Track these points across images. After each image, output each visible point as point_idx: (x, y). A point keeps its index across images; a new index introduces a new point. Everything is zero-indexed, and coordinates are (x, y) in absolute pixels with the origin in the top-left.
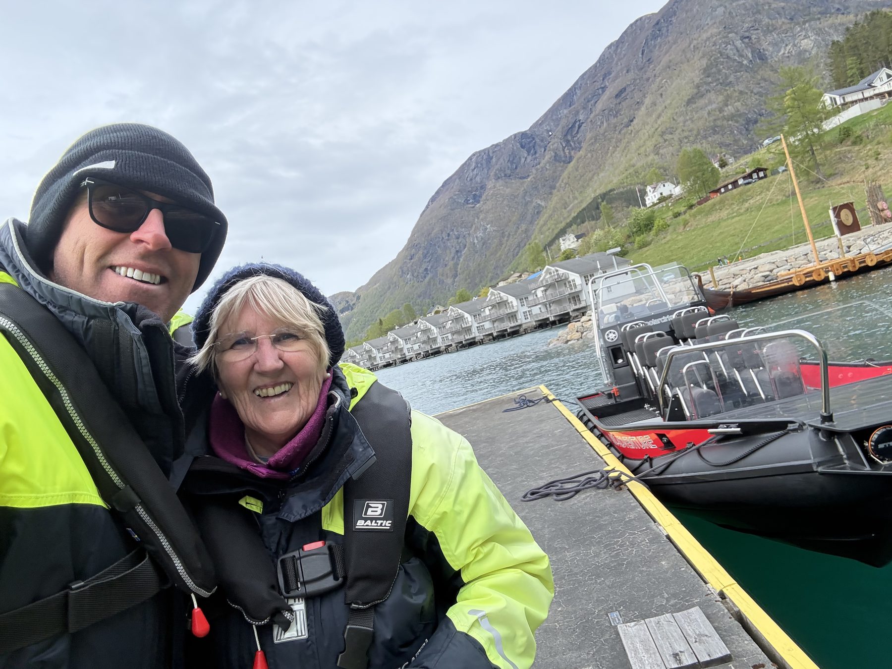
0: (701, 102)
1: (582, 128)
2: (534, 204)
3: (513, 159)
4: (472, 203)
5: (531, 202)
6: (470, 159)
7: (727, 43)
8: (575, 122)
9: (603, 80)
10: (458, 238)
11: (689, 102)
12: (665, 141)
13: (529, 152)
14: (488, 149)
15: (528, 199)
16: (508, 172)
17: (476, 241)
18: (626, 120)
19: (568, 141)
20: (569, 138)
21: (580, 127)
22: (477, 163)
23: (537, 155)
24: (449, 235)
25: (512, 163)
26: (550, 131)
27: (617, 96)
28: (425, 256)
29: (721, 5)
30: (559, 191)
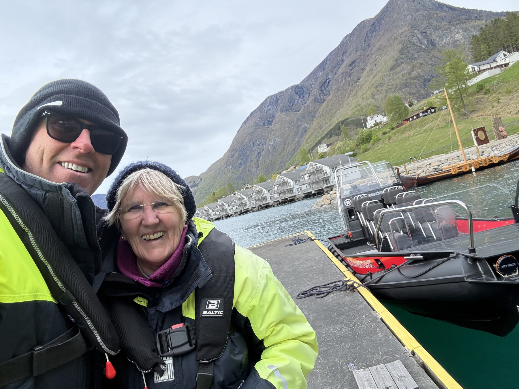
0: (399, 69)
1: (330, 83)
2: (303, 126)
3: (291, 100)
4: (267, 125)
5: (301, 125)
6: (266, 100)
7: (413, 36)
8: (327, 80)
9: (342, 56)
10: (259, 145)
11: (392, 69)
12: (378, 91)
13: (300, 96)
14: (276, 94)
15: (299, 123)
16: (288, 108)
17: (269, 147)
18: (355, 79)
19: (322, 91)
20: (323, 88)
21: (329, 82)
22: (270, 102)
23: (305, 98)
24: (254, 143)
25: (290, 103)
26: (312, 84)
27: (350, 65)
28: (240, 156)
29: (410, 14)
30: (317, 119)
